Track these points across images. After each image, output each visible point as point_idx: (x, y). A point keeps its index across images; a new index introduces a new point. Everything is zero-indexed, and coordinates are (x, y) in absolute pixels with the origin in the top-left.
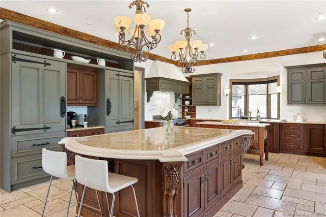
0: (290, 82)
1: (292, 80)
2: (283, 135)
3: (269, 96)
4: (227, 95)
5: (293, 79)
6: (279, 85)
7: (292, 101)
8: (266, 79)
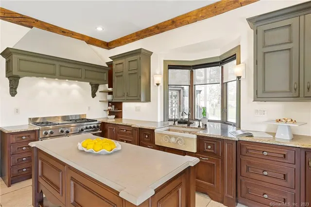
0: (261, 50)
1: (264, 46)
2: (244, 169)
3: (224, 86)
4: (158, 84)
5: (268, 43)
6: (239, 63)
7: (264, 91)
8: (220, 57)
